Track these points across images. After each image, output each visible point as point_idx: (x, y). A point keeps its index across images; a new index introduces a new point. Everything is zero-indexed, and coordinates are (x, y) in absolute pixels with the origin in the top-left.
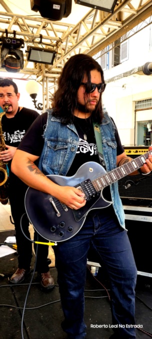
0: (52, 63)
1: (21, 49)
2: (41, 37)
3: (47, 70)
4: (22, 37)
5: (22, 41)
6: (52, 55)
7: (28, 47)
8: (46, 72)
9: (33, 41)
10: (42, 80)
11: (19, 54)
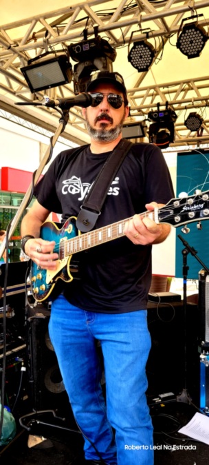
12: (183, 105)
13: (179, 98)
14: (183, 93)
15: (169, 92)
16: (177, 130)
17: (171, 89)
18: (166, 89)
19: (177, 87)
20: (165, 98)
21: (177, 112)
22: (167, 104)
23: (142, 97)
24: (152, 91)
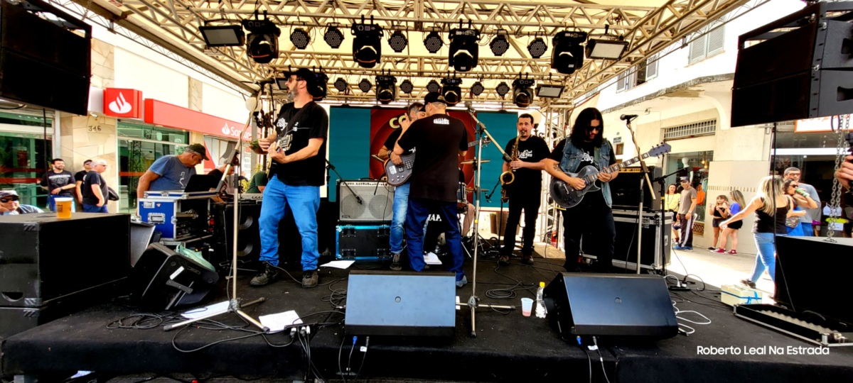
0: (559, 97)
1: (532, 87)
2: (551, 75)
3: (552, 101)
4: (533, 77)
5: (533, 81)
6: (560, 89)
7: (538, 85)
8: (551, 104)
9: (542, 79)
10: (546, 111)
11: (529, 91)
12: (333, 71)
13: (330, 65)
14: (333, 61)
15: (322, 59)
16: (330, 88)
17: (323, 57)
18: (320, 56)
19: (329, 56)
20: (319, 63)
21: (328, 75)
22: (321, 68)
23: (301, 58)
24: (309, 56)
